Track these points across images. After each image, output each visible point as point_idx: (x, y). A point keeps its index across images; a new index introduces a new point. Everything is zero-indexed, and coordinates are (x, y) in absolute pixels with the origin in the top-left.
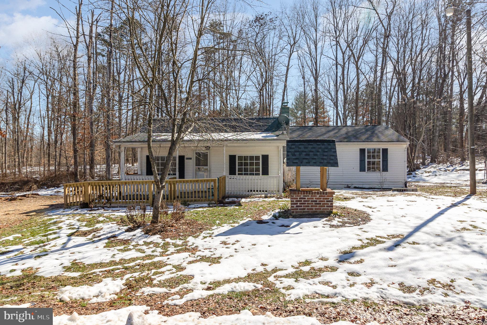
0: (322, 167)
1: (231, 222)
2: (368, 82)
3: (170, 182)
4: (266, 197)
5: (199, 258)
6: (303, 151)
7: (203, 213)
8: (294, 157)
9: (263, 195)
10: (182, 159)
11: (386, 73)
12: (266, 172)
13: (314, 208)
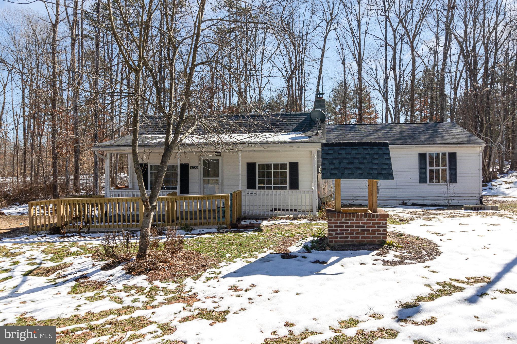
0: (371, 180)
1: (246, 255)
2: (427, 67)
3: (166, 199)
4: (295, 218)
5: (197, 312)
6: (344, 158)
7: (209, 242)
8: (332, 167)
9: (291, 216)
10: (185, 168)
11: (451, 55)
12: (295, 185)
13: (360, 236)
